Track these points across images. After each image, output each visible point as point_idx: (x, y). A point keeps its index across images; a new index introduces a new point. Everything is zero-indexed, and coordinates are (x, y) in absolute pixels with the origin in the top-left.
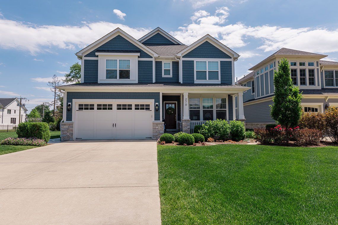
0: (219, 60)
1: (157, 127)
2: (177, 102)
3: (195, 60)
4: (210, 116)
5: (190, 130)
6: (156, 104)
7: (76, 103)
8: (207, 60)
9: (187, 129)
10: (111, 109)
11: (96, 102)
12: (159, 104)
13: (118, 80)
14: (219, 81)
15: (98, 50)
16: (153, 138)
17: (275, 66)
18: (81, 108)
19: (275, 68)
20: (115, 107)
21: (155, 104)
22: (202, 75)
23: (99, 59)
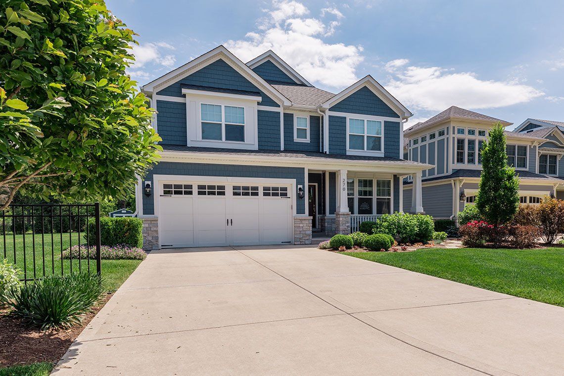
0: (382, 119)
1: (301, 225)
2: (316, 184)
3: (349, 116)
4: (367, 208)
5: (351, 228)
6: (299, 186)
7: (160, 181)
8: (366, 118)
9: (346, 227)
10: (223, 193)
11: (195, 181)
12: (304, 187)
13: (224, 143)
14: (381, 154)
15: (184, 84)
16: (296, 243)
17: (447, 134)
18: (168, 190)
19: (447, 136)
20: (229, 191)
21: (297, 187)
22: (357, 141)
23: (188, 101)
